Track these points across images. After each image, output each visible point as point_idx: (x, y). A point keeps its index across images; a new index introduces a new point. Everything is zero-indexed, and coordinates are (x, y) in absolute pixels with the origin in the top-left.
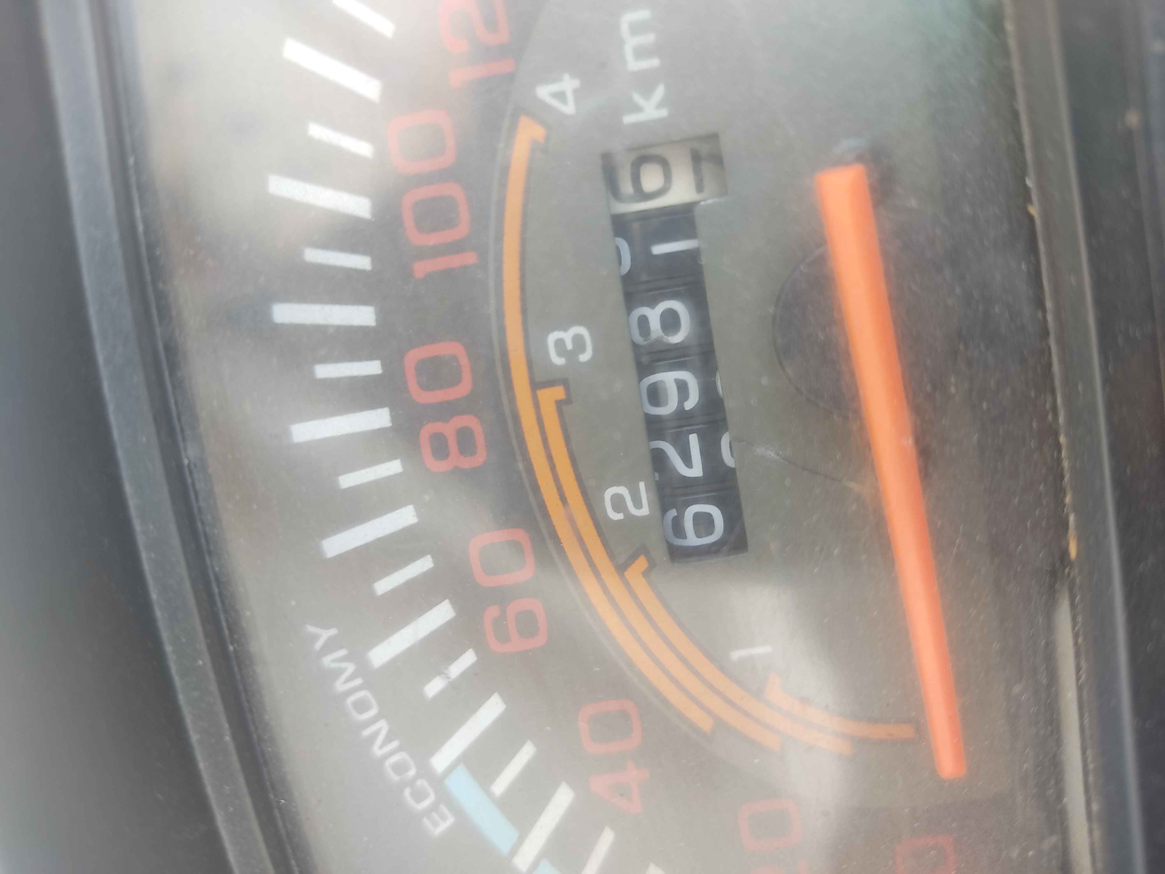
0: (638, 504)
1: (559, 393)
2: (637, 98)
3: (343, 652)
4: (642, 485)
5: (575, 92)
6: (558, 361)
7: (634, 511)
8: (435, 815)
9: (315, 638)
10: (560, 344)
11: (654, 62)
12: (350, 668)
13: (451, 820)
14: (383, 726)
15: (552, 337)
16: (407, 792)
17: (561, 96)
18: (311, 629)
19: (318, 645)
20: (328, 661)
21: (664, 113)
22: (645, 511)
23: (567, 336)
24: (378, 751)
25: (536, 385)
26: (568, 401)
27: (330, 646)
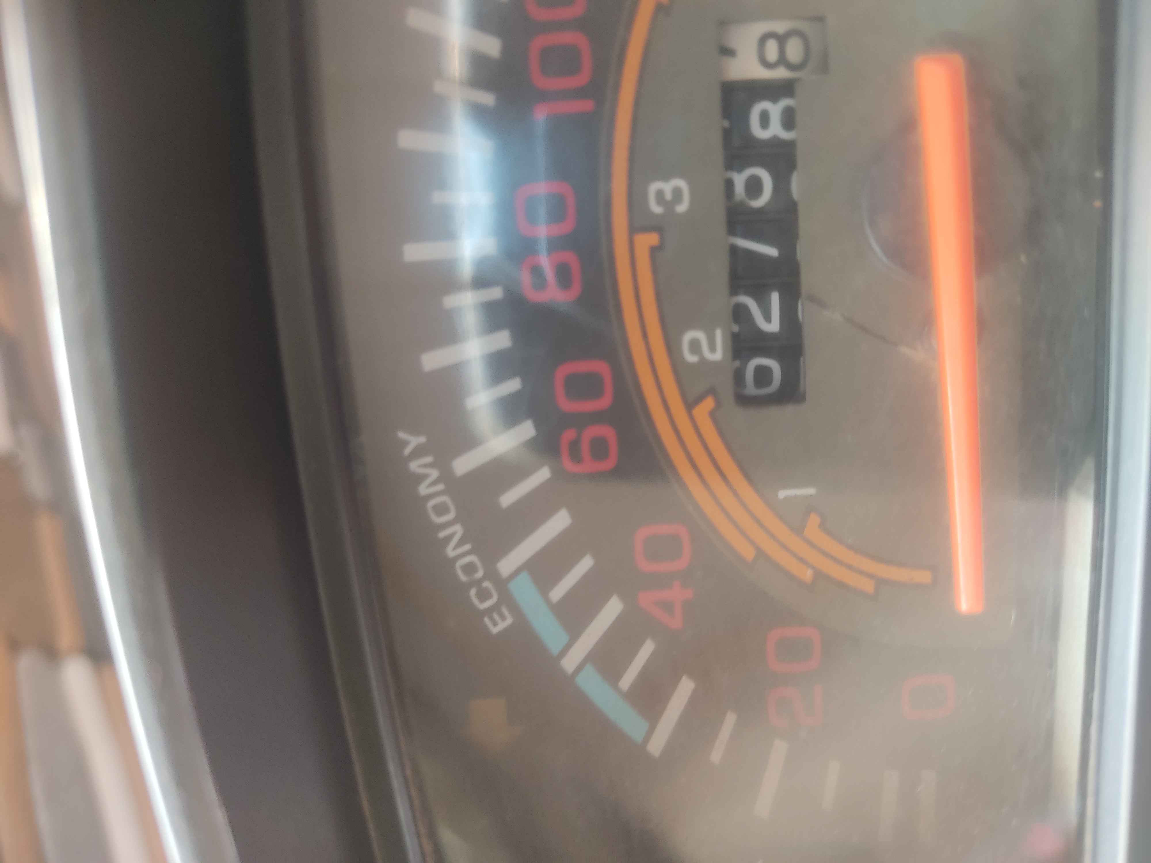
1: (653, 239)
3: (429, 459)
4: (719, 331)
8: (496, 616)
10: (660, 194)
13: (509, 621)
14: (458, 529)
15: (654, 187)
16: (473, 592)
22: (718, 356)
23: (667, 187)
24: (451, 552)
25: (633, 229)
26: (661, 247)
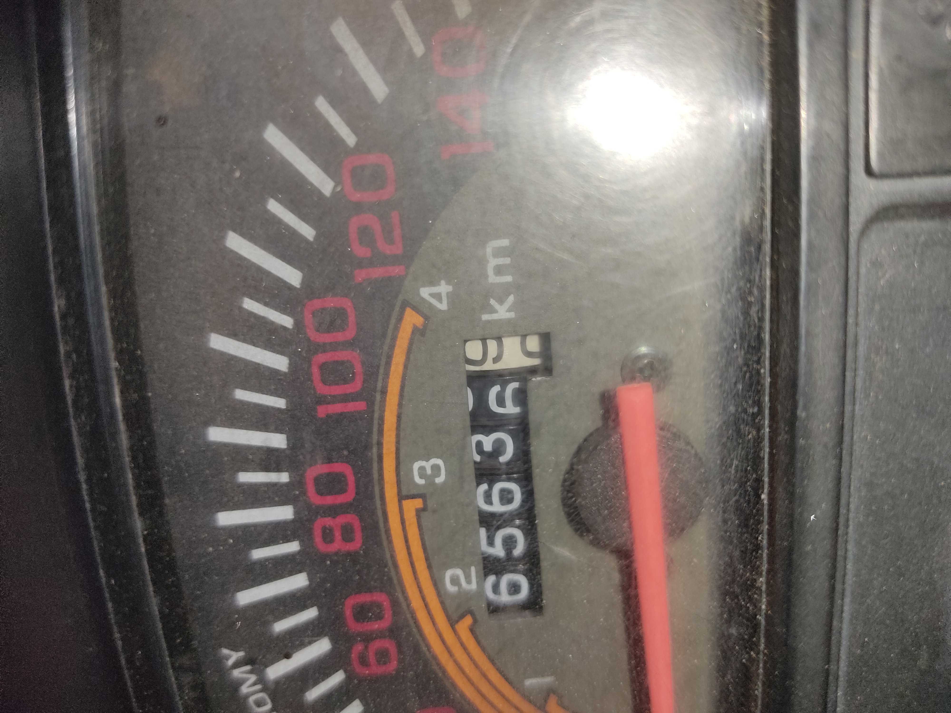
0: (469, 582)
1: (418, 503)
3: (248, 668)
4: (473, 569)
10: (422, 469)
15: (416, 466)
22: (474, 586)
23: (428, 465)
25: (401, 497)
26: (424, 509)
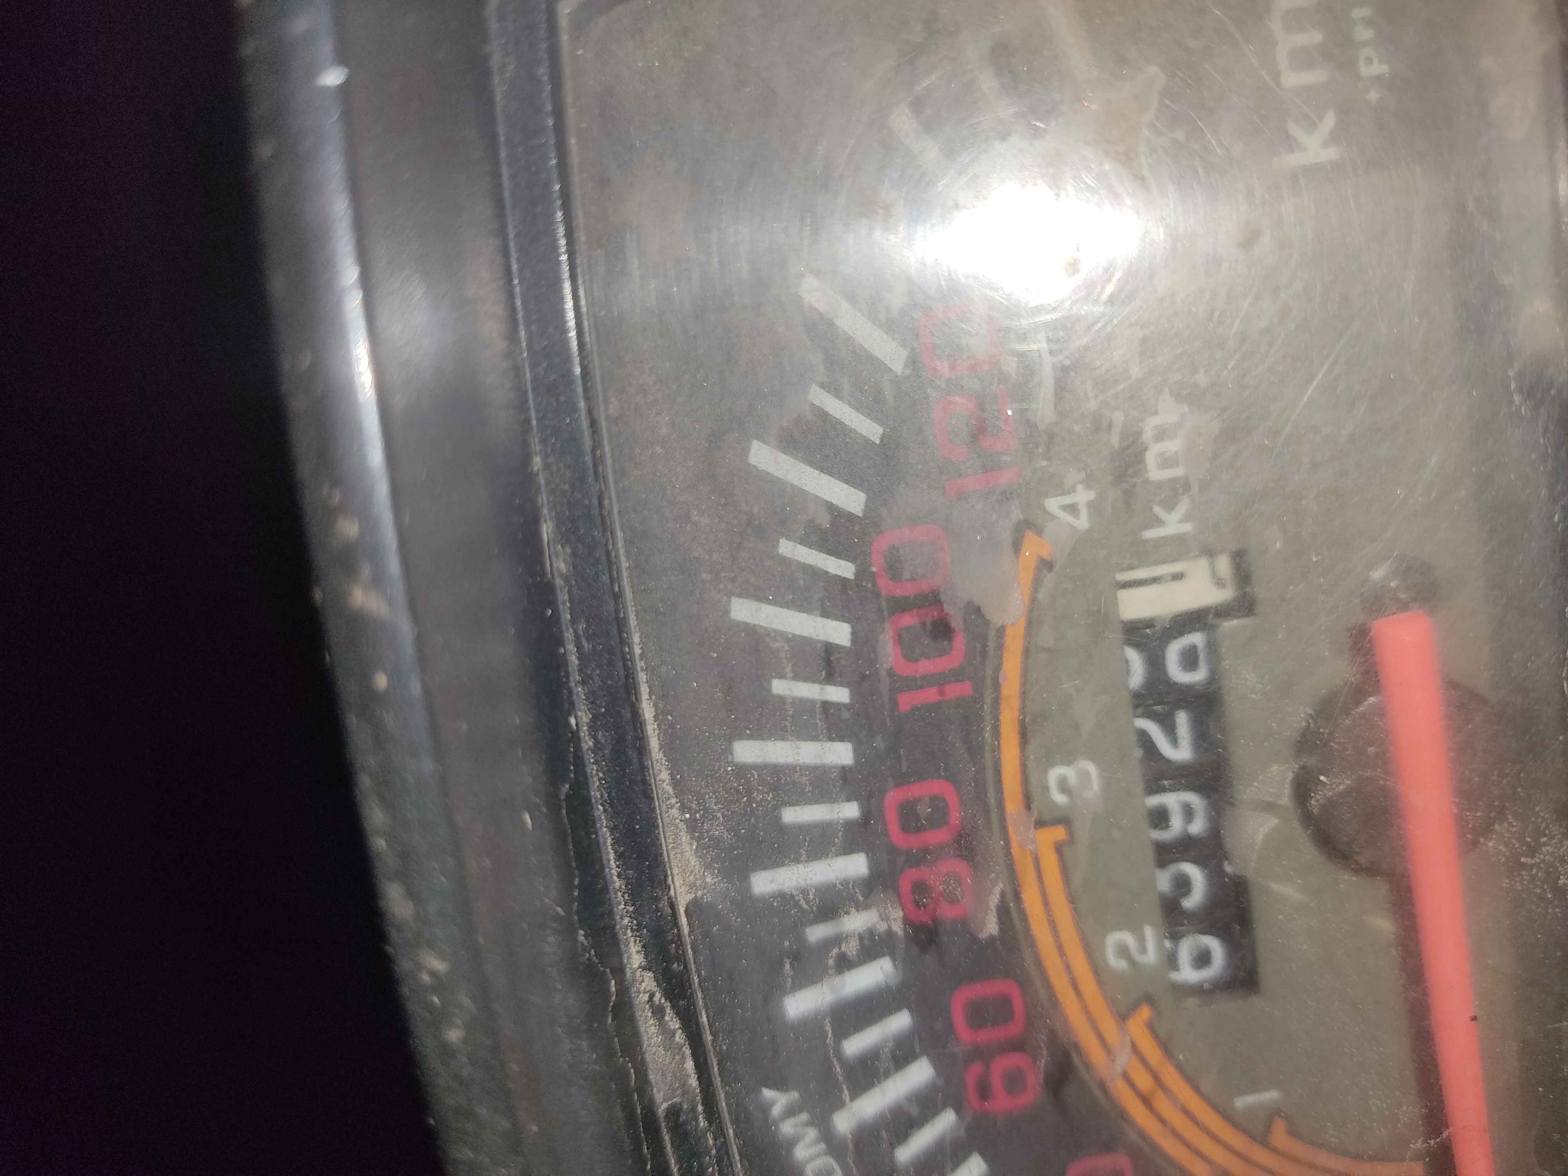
2: (1157, 509)
5: (1090, 505)
6: (1060, 798)
7: (1138, 957)
9: (773, 1103)
11: (1178, 472)
12: (812, 1134)
17: (1072, 509)
18: (768, 1093)
19: (776, 1111)
20: (787, 1128)
21: (1188, 527)
27: (791, 1112)
